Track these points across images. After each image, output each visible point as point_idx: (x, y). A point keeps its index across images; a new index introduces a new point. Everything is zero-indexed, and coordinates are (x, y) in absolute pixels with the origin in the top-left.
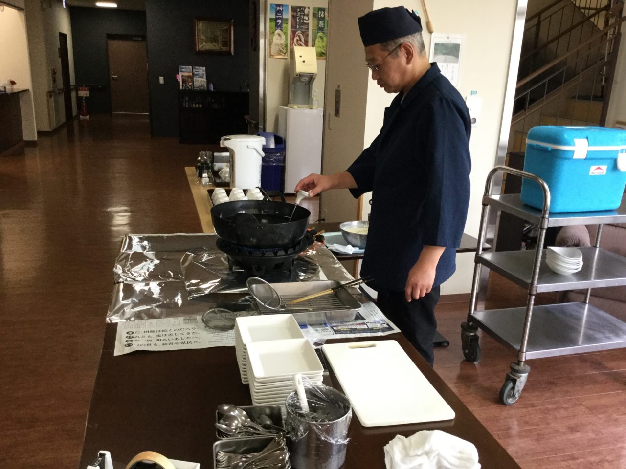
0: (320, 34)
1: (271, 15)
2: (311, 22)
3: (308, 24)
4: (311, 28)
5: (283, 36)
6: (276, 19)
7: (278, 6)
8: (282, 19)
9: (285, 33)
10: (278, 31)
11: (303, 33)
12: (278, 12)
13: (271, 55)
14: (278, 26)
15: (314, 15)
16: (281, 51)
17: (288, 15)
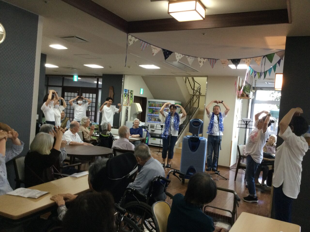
0: (131, 98)
1: (124, 92)
2: (130, 94)
3: (129, 95)
4: (130, 96)
5: (126, 99)
6: (125, 93)
7: (126, 90)
8: (126, 94)
9: (126, 98)
10: (125, 97)
11: (128, 98)
12: (126, 91)
13: (124, 105)
14: (125, 96)
15: (131, 92)
16: (125, 104)
17: (127, 93)
